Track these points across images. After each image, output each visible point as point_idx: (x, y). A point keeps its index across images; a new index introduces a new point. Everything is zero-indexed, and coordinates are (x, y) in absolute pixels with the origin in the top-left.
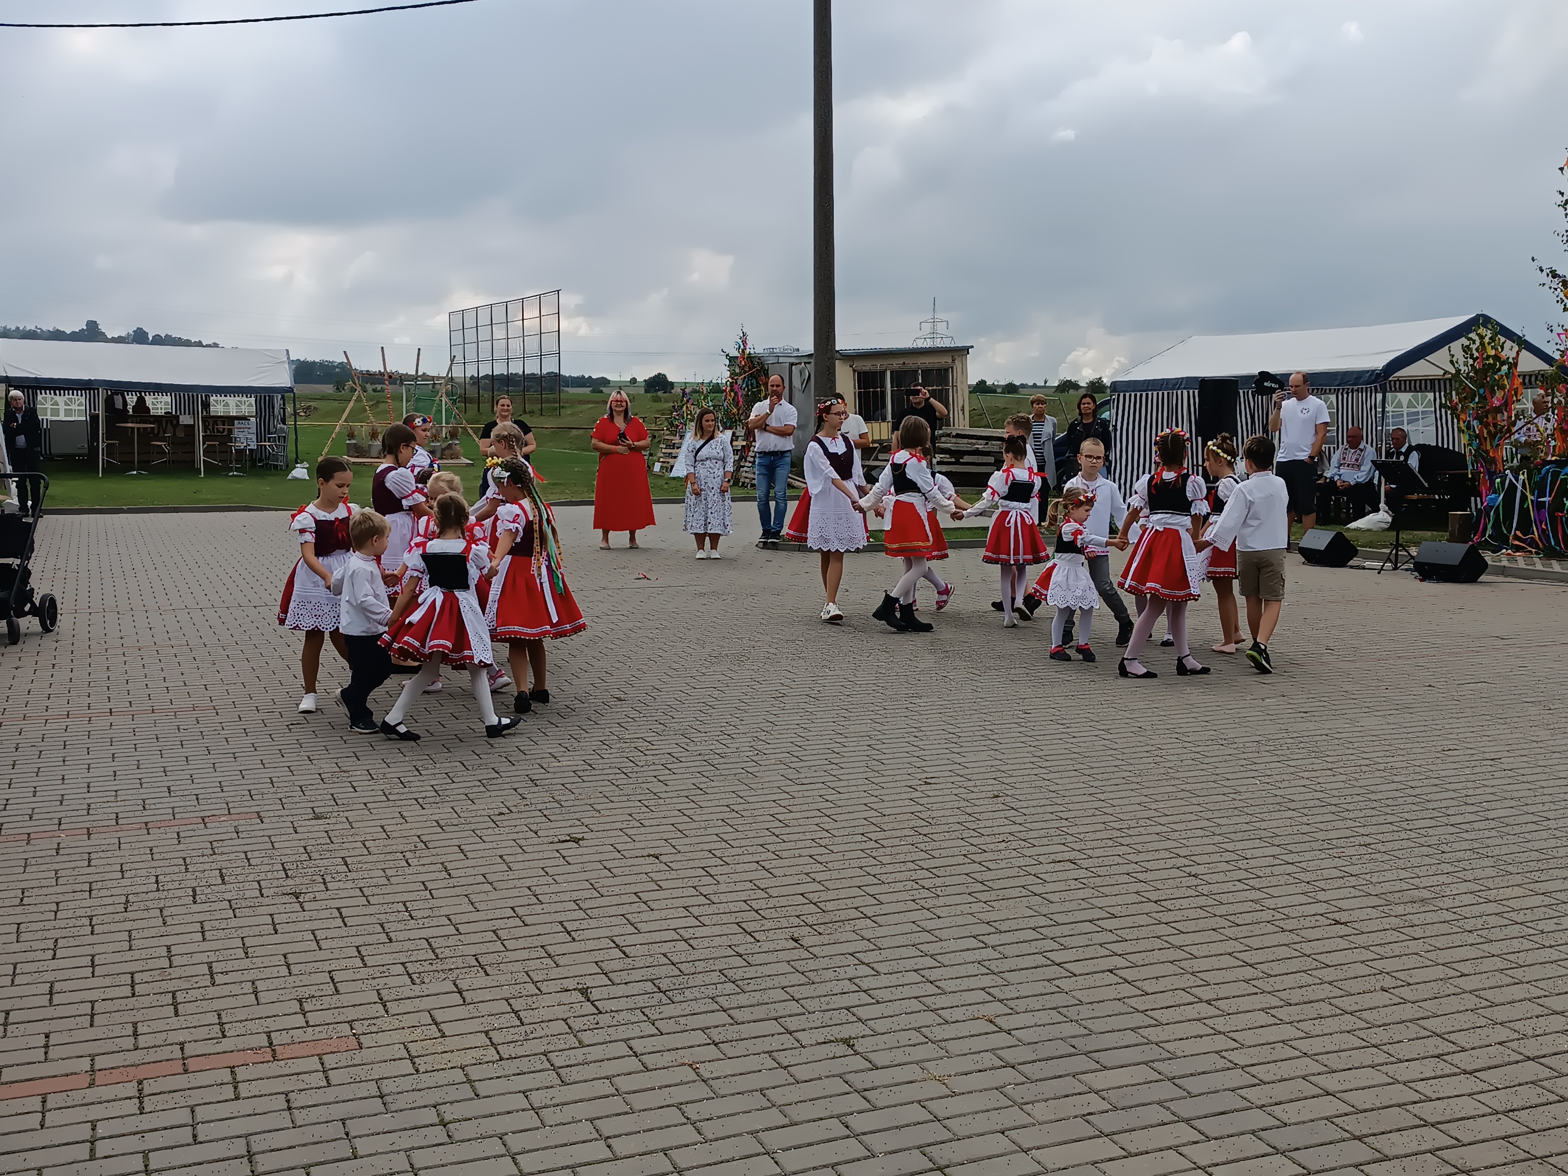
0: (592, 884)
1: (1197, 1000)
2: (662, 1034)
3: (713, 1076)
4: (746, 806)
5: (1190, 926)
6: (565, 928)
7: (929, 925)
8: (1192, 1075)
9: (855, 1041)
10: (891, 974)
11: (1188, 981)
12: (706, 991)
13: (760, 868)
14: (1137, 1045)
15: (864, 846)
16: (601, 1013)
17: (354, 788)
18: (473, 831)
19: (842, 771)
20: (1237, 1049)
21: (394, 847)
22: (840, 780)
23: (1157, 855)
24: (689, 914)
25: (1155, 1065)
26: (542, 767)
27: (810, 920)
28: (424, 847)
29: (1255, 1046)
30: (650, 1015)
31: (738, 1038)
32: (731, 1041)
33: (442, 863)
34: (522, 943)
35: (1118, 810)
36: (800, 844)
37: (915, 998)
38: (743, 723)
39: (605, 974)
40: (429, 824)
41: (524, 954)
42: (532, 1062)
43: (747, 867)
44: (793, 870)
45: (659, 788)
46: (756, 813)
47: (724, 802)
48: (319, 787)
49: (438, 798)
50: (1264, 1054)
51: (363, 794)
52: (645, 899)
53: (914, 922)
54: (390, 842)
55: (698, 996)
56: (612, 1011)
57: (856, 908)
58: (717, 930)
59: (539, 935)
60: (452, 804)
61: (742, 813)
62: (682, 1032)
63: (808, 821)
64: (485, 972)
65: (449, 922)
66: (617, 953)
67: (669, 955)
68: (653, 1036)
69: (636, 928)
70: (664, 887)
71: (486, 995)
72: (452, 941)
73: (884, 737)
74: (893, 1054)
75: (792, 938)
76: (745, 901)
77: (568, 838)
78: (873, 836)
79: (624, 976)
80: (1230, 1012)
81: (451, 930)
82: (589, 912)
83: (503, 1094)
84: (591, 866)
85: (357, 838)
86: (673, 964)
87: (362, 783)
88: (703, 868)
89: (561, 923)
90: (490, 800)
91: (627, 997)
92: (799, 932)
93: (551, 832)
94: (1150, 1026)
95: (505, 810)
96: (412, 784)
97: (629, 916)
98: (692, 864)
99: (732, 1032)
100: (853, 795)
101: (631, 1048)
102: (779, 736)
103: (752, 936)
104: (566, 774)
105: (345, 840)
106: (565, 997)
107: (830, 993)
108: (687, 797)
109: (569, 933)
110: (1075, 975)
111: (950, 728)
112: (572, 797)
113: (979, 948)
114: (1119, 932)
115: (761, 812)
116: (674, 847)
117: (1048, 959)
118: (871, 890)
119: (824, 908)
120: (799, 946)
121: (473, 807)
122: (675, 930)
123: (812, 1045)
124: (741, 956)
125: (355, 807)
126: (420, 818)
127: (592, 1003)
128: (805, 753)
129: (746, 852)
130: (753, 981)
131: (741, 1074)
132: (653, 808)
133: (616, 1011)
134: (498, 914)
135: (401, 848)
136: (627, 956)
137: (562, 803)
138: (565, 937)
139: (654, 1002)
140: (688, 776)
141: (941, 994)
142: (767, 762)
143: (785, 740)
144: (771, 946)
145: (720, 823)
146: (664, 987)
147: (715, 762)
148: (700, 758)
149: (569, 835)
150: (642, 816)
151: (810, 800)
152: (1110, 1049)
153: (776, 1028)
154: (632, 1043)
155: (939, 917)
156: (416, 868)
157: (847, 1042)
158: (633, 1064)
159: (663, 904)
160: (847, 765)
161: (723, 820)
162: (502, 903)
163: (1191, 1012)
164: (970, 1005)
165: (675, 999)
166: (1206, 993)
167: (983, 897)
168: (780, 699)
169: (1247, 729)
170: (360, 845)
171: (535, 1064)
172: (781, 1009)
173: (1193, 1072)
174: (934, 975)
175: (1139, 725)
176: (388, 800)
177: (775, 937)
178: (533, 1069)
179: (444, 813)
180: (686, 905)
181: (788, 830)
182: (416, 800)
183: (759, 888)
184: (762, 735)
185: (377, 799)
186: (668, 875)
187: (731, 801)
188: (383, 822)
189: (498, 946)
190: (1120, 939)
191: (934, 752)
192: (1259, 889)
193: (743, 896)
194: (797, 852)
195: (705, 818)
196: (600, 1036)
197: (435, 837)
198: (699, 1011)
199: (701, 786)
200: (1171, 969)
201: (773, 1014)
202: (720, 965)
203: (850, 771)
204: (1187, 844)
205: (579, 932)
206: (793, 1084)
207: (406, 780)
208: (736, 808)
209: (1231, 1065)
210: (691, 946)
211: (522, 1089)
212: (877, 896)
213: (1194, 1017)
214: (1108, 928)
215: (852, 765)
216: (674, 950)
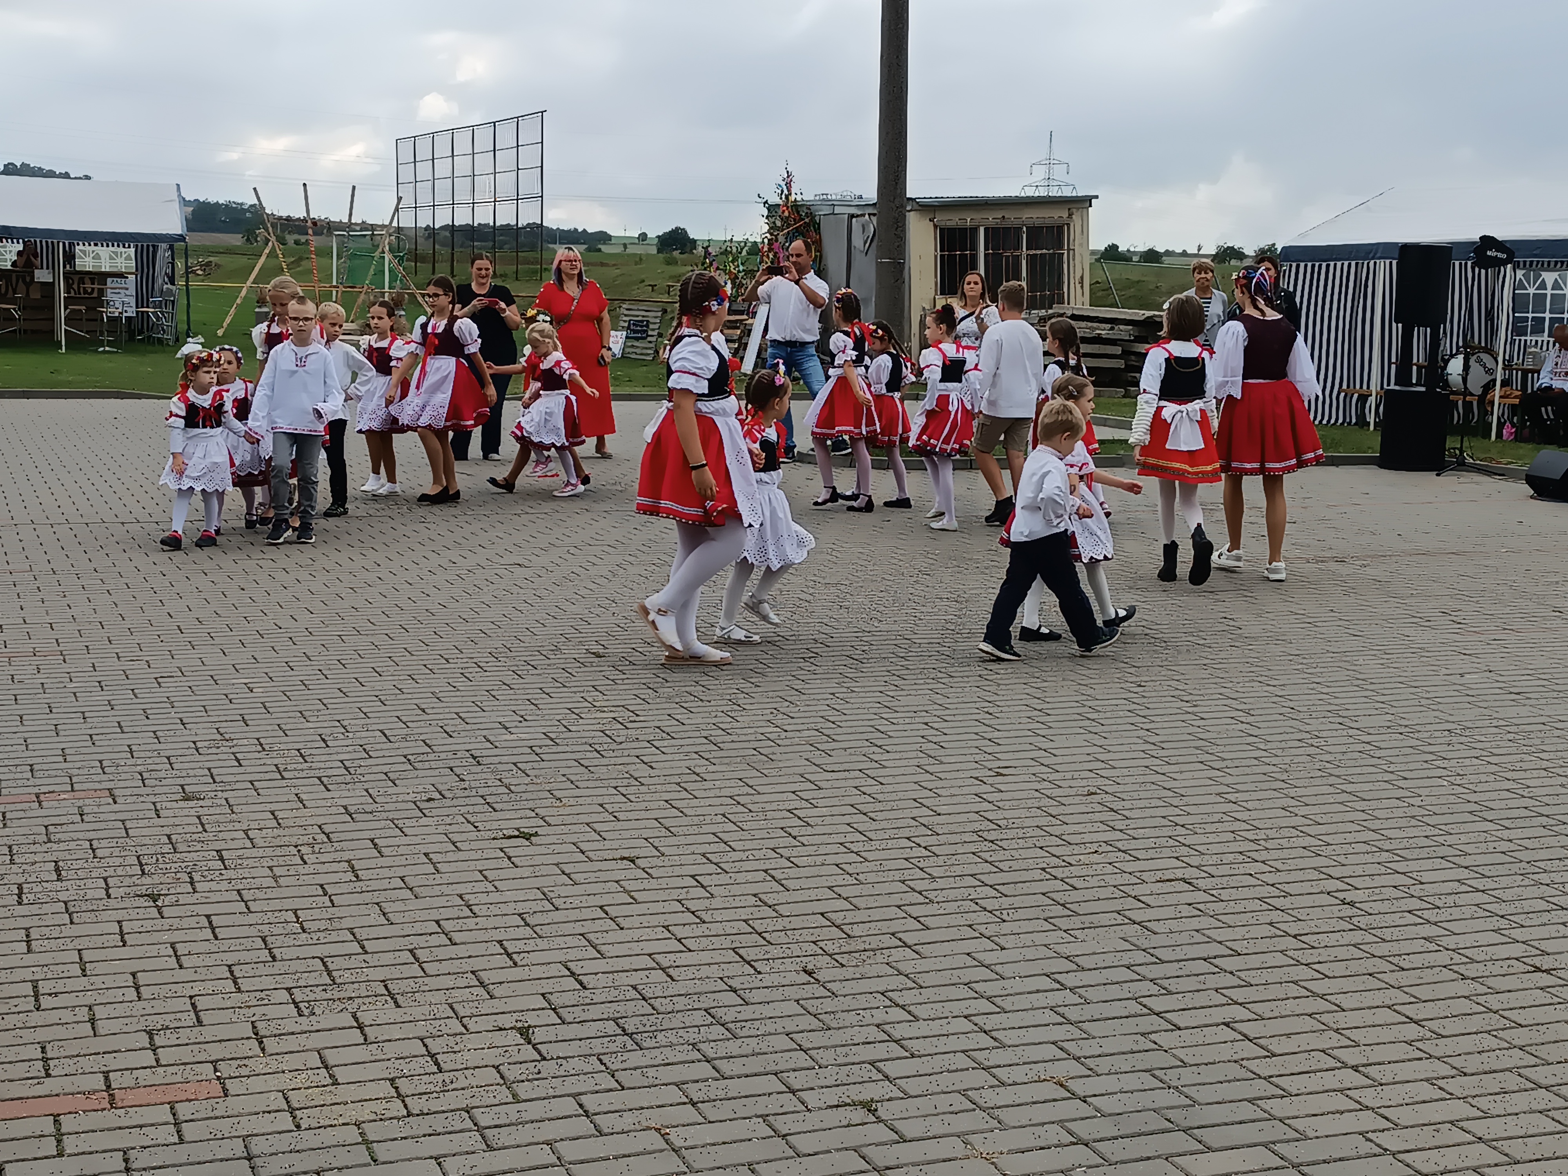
0: (544, 894)
1: (1339, 1065)
2: (623, 1089)
3: (688, 1144)
4: (757, 798)
5: (1338, 969)
6: (505, 949)
7: (988, 958)
8: (1325, 1162)
9: (879, 1104)
10: (933, 1020)
11: (1331, 1040)
12: (685, 1036)
13: (769, 878)
14: (1254, 1121)
15: (907, 853)
16: (544, 1059)
17: (238, 760)
18: (392, 821)
19: (886, 756)
20: (1388, 1130)
21: (287, 838)
22: (884, 767)
23: (1300, 876)
24: (670, 935)
25: (1277, 1147)
26: (488, 741)
27: (830, 947)
28: (326, 840)
29: (1412, 1127)
30: (609, 1064)
31: (723, 1096)
32: (714, 1101)
33: (349, 861)
34: (445, 967)
35: (1254, 814)
36: (823, 850)
37: (963, 1052)
38: (759, 689)
39: (554, 1010)
40: (334, 810)
41: (449, 982)
42: (450, 1119)
43: (750, 877)
44: (811, 883)
45: (641, 771)
46: (768, 807)
47: (727, 792)
48: (192, 758)
49: (348, 778)
50: (1425, 1137)
51: (249, 769)
52: (614, 915)
53: (968, 954)
54: (280, 832)
55: (675, 1041)
56: (559, 1058)
57: (893, 934)
58: (705, 957)
59: (470, 957)
60: (366, 786)
61: (749, 806)
62: (649, 1087)
63: (837, 819)
64: (396, 1002)
65: (352, 938)
66: (572, 983)
67: (640, 987)
68: (611, 1090)
69: (598, 952)
70: (639, 900)
71: (396, 1032)
72: (353, 962)
73: (947, 712)
74: (927, 1123)
75: (805, 971)
76: (745, 921)
77: (517, 833)
78: (922, 841)
79: (578, 1013)
80: (1383, 1081)
81: (355, 948)
82: (537, 929)
83: (409, 1160)
84: (544, 870)
85: (237, 826)
86: (644, 999)
87: (249, 756)
88: (693, 877)
89: (500, 942)
90: (417, 781)
91: (580, 1040)
92: (814, 962)
93: (495, 825)
94: (1274, 1097)
95: (438, 796)
96: (317, 758)
97: (591, 937)
98: (678, 871)
99: (716, 1089)
100: (897, 787)
101: (581, 1106)
102: (806, 709)
103: (752, 966)
104: (521, 750)
105: (222, 828)
106: (499, 1038)
107: (850, 1042)
108: (678, 784)
109: (509, 955)
110: (1179, 1029)
111: (1035, 703)
112: (527, 780)
113: (1053, 990)
114: (1242, 975)
115: (774, 806)
116: (656, 848)
117: (1145, 1006)
118: (915, 911)
119: (850, 933)
120: (812, 980)
121: (395, 790)
122: (650, 955)
123: (820, 1109)
124: (735, 991)
125: (238, 786)
126: (323, 803)
127: (534, 1046)
128: (839, 731)
129: (751, 857)
130: (748, 1024)
131: (724, 1143)
132: (632, 798)
133: (565, 1058)
134: (418, 928)
135: (294, 841)
136: (585, 988)
137: (512, 788)
138: (505, 960)
139: (613, 1047)
140: (682, 757)
141: (998, 1048)
142: (787, 742)
143: (814, 714)
144: (776, 979)
145: (720, 818)
146: (630, 1029)
147: (719, 739)
148: (698, 734)
149: (518, 830)
150: (616, 807)
151: (841, 792)
152: (1219, 1125)
153: (774, 1084)
154: (584, 1099)
155: (1003, 949)
156: (313, 867)
157: (869, 1106)
158: (584, 1125)
159: (635, 921)
160: (895, 748)
161: (724, 815)
162: (424, 915)
163: (1330, 1080)
164: (1035, 1063)
165: (645, 1045)
166: (1352, 1057)
167: (1063, 923)
168: (812, 660)
169: (1437, 714)
170: (241, 835)
171: (453, 1123)
172: (784, 1062)
173: (1327, 1157)
174: (989, 1023)
175: (1291, 704)
176: (283, 778)
177: (782, 968)
178: (452, 1129)
179: (355, 797)
180: (666, 924)
181: (809, 830)
182: (319, 778)
183: (766, 904)
184: (783, 707)
185: (268, 776)
186: (646, 885)
187: (736, 791)
188: (273, 807)
189: (415, 970)
190: (1244, 983)
191: (1012, 734)
192: (1435, 924)
193: (743, 914)
194: (819, 860)
195: (700, 811)
196: (541, 1089)
197: (341, 827)
198: (675, 1060)
199: (697, 770)
200: (1309, 1023)
201: (773, 1068)
202: (706, 1002)
203: (897, 756)
204: (1344, 862)
205: (522, 955)
206: (793, 1157)
207: (309, 752)
208: (742, 799)
209: (1378, 1150)
210: (670, 976)
211: (434, 1154)
212: (921, 919)
213: (1335, 1087)
214: (1228, 969)
215: (898, 748)
216: (647, 981)
